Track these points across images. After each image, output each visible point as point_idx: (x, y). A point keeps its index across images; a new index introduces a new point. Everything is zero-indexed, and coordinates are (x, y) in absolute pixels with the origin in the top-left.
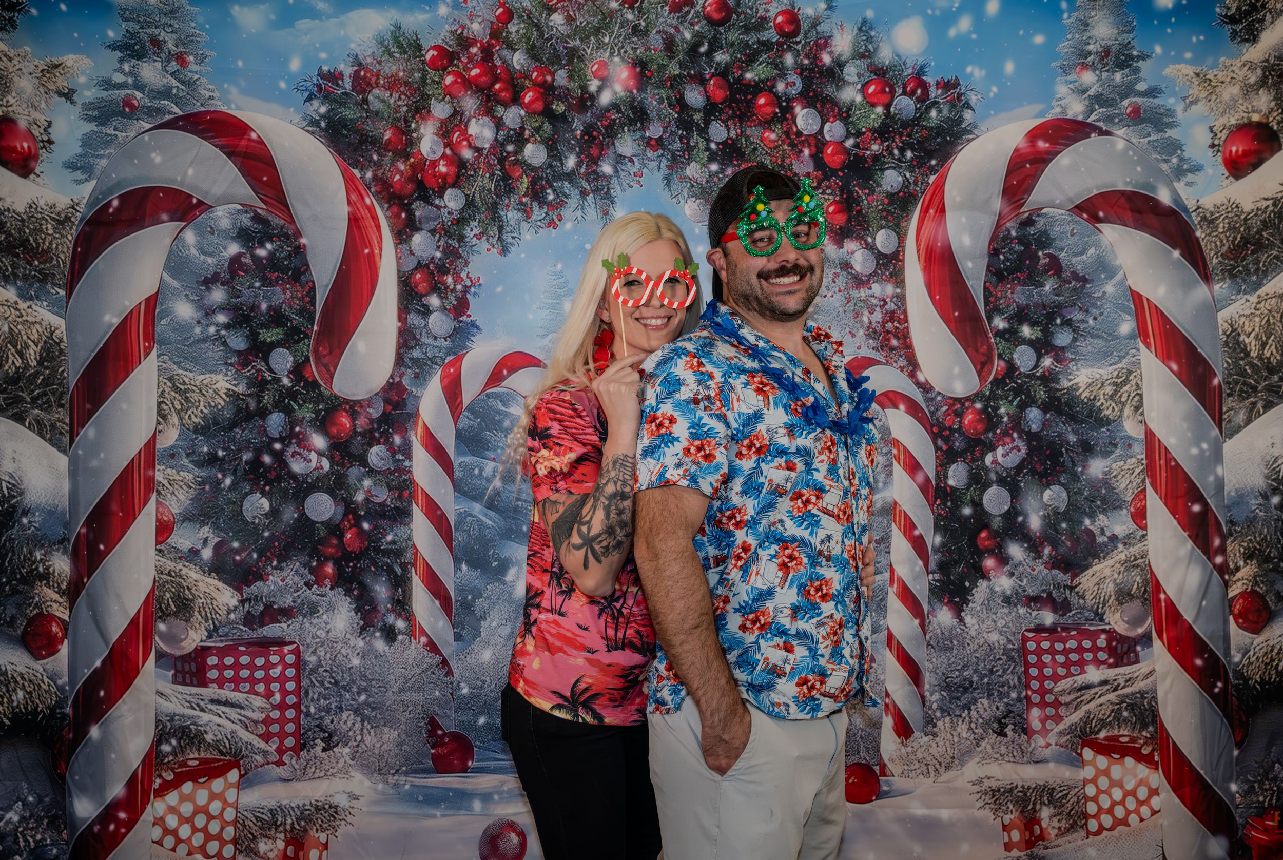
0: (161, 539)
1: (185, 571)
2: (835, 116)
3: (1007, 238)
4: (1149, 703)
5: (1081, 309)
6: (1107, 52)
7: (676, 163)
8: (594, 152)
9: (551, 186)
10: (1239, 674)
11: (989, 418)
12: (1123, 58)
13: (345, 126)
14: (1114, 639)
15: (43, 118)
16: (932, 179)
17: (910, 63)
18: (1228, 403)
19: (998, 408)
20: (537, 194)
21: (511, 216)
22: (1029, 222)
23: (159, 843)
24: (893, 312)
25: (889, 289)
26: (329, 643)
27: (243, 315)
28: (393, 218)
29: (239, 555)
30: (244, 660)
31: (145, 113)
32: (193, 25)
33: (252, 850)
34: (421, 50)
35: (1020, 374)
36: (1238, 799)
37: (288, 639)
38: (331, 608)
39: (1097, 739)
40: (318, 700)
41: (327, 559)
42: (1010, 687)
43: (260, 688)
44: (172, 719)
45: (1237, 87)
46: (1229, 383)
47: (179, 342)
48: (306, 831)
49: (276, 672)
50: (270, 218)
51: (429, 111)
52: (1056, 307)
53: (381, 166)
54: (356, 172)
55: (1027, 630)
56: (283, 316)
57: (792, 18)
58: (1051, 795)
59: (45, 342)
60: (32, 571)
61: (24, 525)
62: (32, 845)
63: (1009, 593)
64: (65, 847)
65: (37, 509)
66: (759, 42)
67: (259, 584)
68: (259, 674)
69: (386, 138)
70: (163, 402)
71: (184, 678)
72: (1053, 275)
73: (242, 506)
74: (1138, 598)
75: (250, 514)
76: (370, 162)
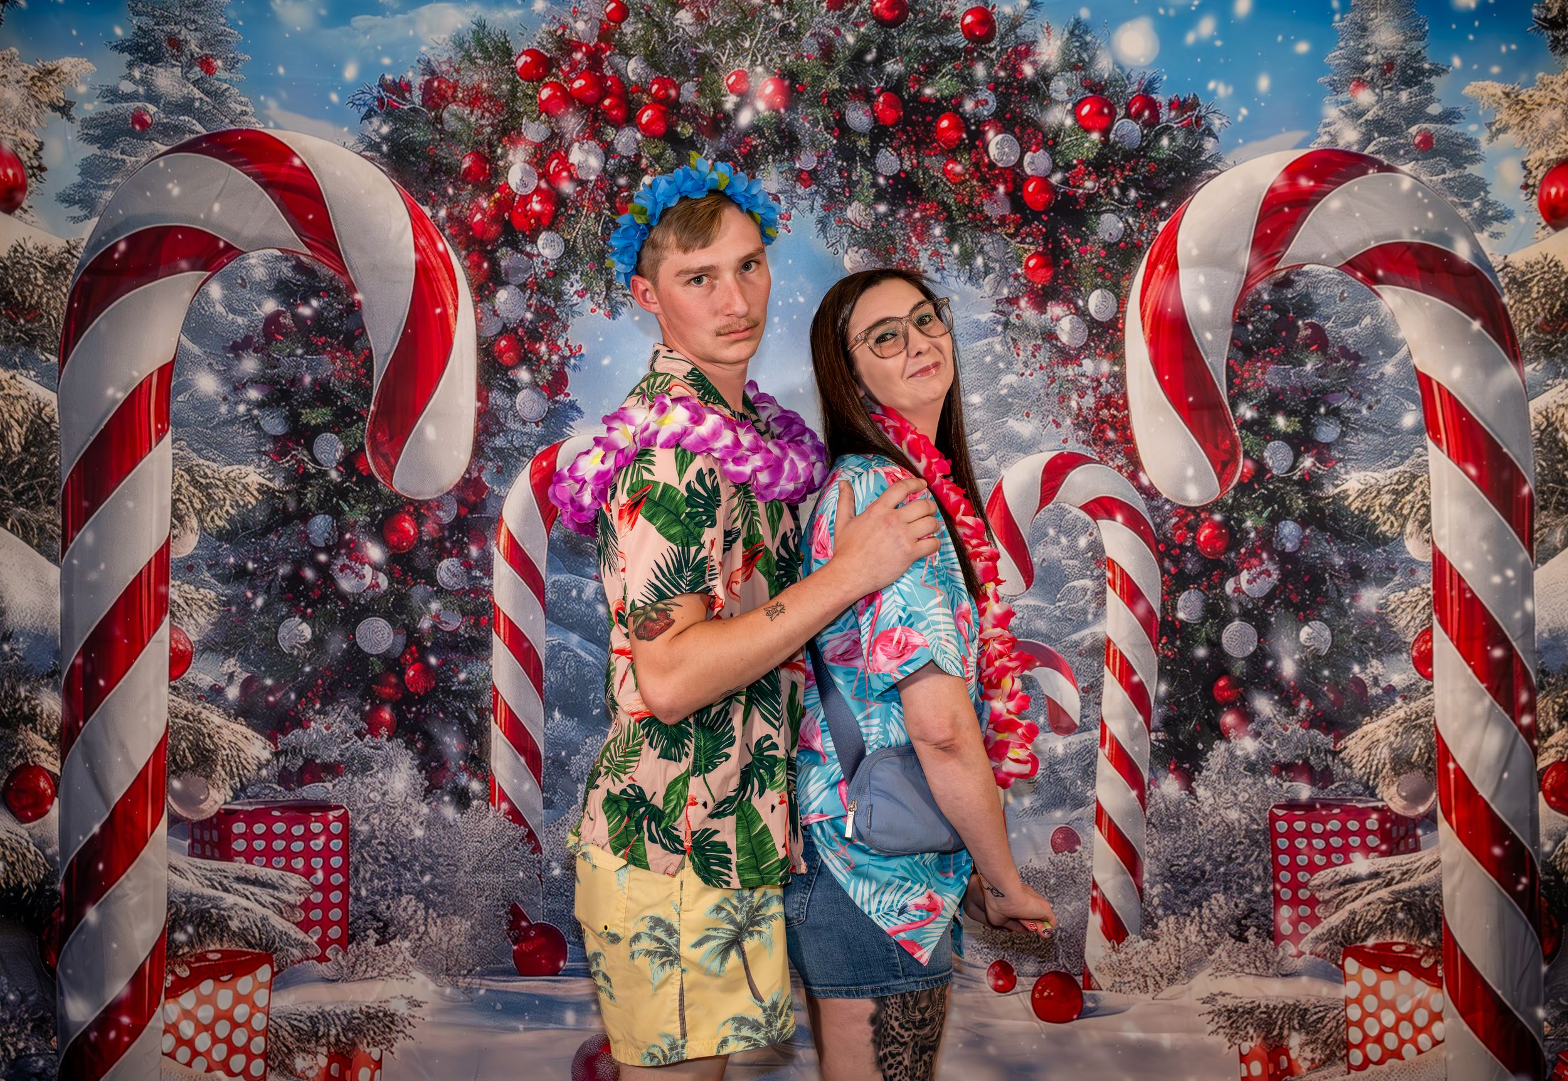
0: (176, 674)
1: (205, 715)
2: (1038, 145)
3: (1257, 303)
4: (1432, 902)
5: (1351, 395)
6: (1390, 64)
7: (834, 201)
10: (1550, 868)
11: (1231, 533)
12: (1411, 72)
13: (413, 151)
14: (1389, 820)
15: (33, 138)
16: (1162, 226)
17: (1135, 77)
18: (1542, 518)
19: (1243, 521)
22: (1286, 283)
23: (171, 1056)
24: (1109, 396)
25: (1105, 367)
26: (384, 808)
27: (281, 391)
28: (473, 269)
29: (273, 695)
30: (279, 828)
31: (160, 132)
32: (222, 20)
33: (286, 1067)
34: (510, 55)
35: (1272, 477)
36: (1547, 1028)
37: (333, 802)
38: (388, 764)
39: (1364, 947)
40: (371, 880)
41: (383, 702)
42: (1252, 879)
43: (299, 863)
44: (188, 901)
45: (1559, 111)
46: (1543, 493)
47: (200, 424)
48: (354, 1044)
49: (318, 844)
50: (316, 267)
51: (520, 133)
52: (1319, 392)
53: (458, 202)
54: (427, 211)
55: (1276, 807)
56: (332, 391)
57: (984, 18)
58: (1303, 1017)
59: (32, 422)
60: (15, 711)
61: (5, 653)
62: (13, 1055)
63: (1253, 758)
64: (54, 1058)
65: (21, 633)
66: (942, 48)
67: (298, 732)
68: (297, 846)
69: (465, 166)
70: (179, 500)
71: (203, 849)
72: (1317, 350)
73: (276, 633)
74: (1419, 767)
75: (287, 644)
76: (444, 196)
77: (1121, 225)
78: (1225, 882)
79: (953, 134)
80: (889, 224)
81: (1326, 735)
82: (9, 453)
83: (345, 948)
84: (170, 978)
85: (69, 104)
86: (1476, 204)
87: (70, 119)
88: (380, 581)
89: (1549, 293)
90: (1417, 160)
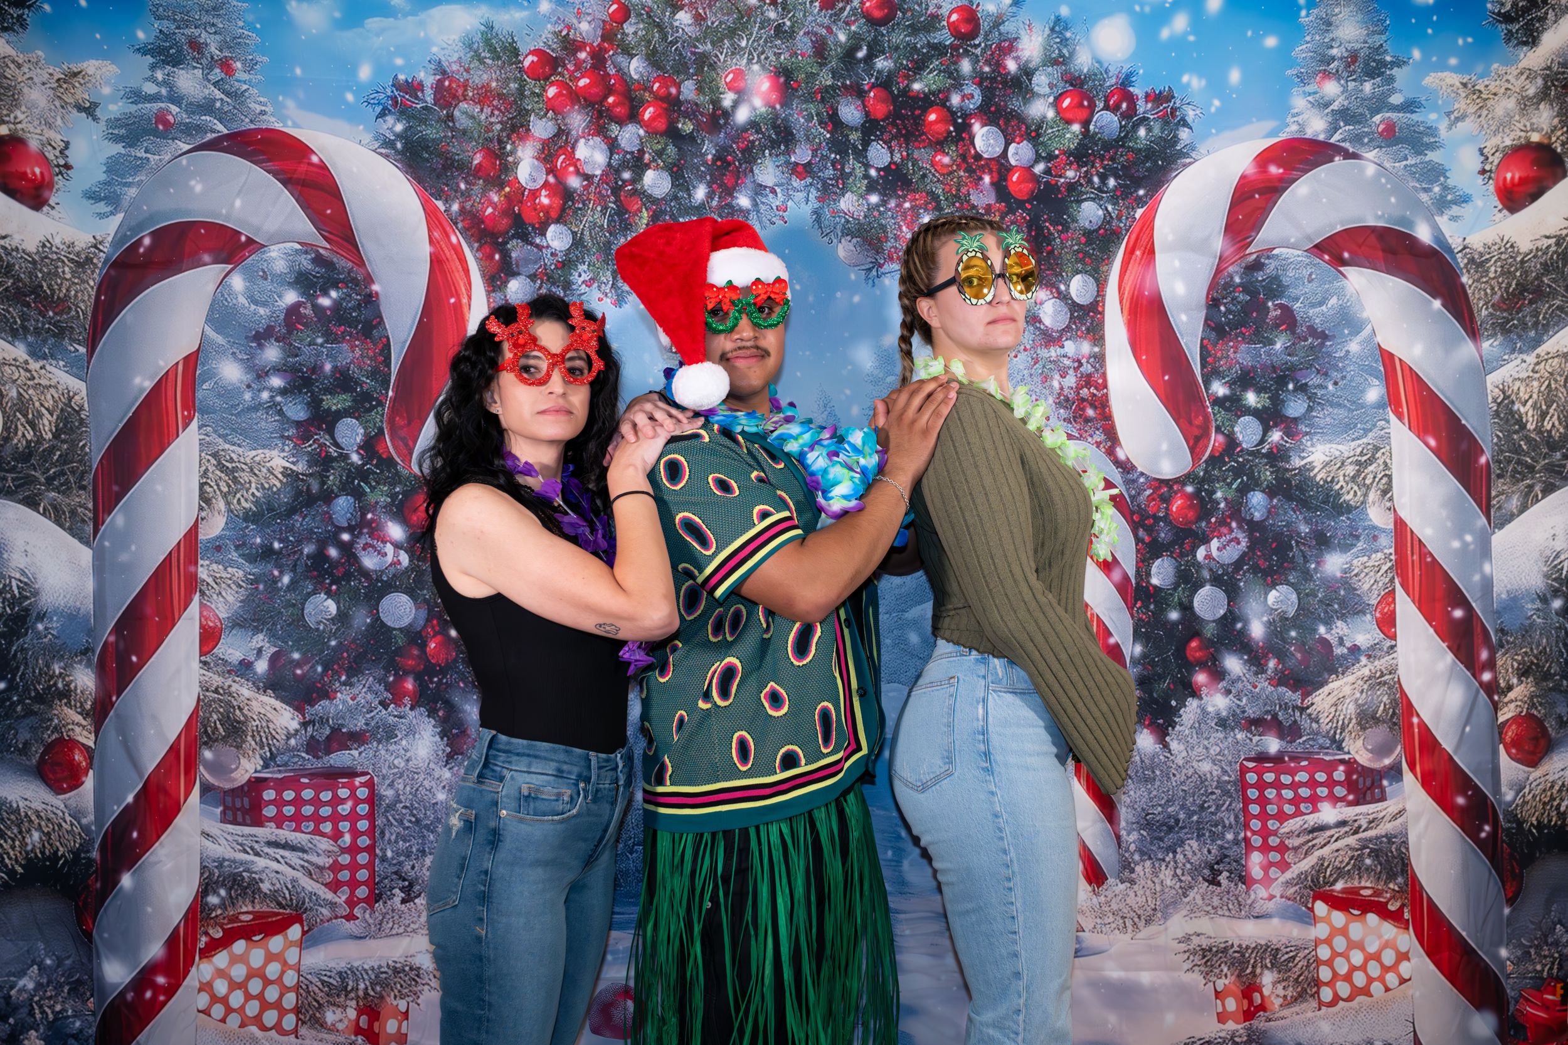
0: (205, 649)
1: (235, 687)
2: (1021, 136)
3: (1229, 285)
4: (1398, 849)
5: (1319, 372)
6: (1354, 57)
7: (828, 193)
8: (728, 180)
10: (1511, 816)
11: (1202, 503)
12: (1373, 64)
13: (426, 148)
14: (1355, 771)
15: (58, 137)
16: (1139, 213)
17: (1113, 71)
18: (1498, 486)
19: (1214, 492)
22: (1257, 266)
23: (206, 1012)
24: (1089, 376)
25: (1086, 348)
26: (409, 774)
27: (302, 378)
28: (485, 260)
29: (301, 668)
30: (308, 794)
31: (182, 131)
32: (241, 24)
33: (317, 1020)
34: (518, 55)
35: (1242, 450)
36: (1510, 967)
37: (359, 769)
38: (411, 732)
39: (1333, 891)
40: (396, 842)
41: (406, 673)
42: (1224, 826)
43: (327, 827)
44: (220, 866)
45: (1513, 101)
46: (1499, 462)
47: (225, 410)
48: (382, 997)
49: (345, 809)
50: (335, 260)
51: (528, 130)
52: (1288, 369)
53: (470, 196)
54: (440, 204)
56: (351, 379)
57: (970, 15)
58: (1275, 957)
59: (62, 410)
61: (39, 632)
62: (51, 1017)
63: (1224, 714)
64: (91, 1019)
65: (55, 612)
66: (930, 45)
67: (325, 703)
68: (326, 811)
69: (476, 162)
70: (206, 483)
71: (235, 815)
72: (1286, 330)
73: (303, 610)
74: (1384, 722)
75: (313, 620)
76: (456, 191)
78: (1199, 830)
79: (940, 128)
80: (881, 213)
81: (1294, 692)
82: (40, 440)
83: (372, 907)
84: (204, 939)
86: (1437, 189)
87: (95, 119)
88: (401, 558)
89: (1506, 273)
90: (1381, 147)
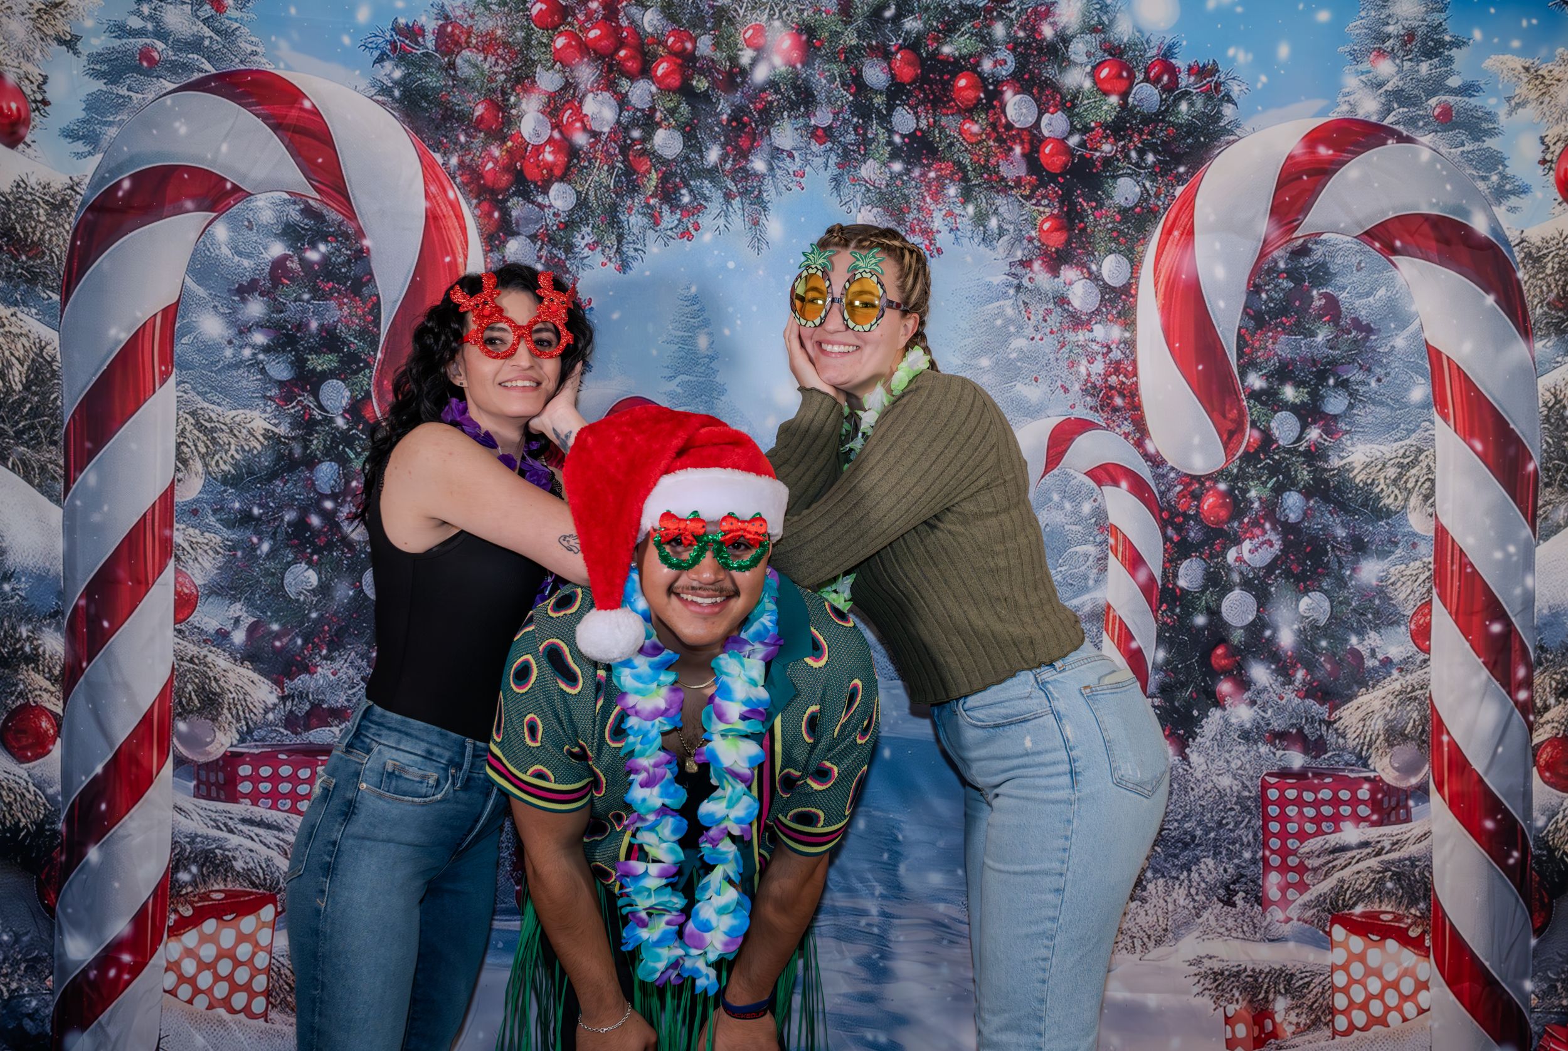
0: (181, 617)
1: (211, 657)
2: (1056, 106)
3: (1273, 270)
4: (1421, 873)
5: (1361, 367)
6: (1410, 35)
7: (848, 159)
8: (744, 142)
9: (687, 185)
10: (1542, 843)
11: (1235, 502)
12: (1431, 44)
13: (425, 97)
14: (1380, 790)
15: (36, 71)
16: (1179, 190)
17: (1155, 42)
18: (1546, 495)
19: (1248, 491)
20: (668, 194)
21: (635, 221)
22: (1303, 251)
23: (173, 992)
24: (1118, 362)
25: (1116, 332)
27: (287, 335)
28: (483, 218)
29: (280, 640)
30: (285, 771)
31: (167, 69)
34: (525, 2)
35: (1278, 447)
36: (1534, 1001)
39: (1352, 914)
42: (1242, 845)
44: (192, 841)
46: (1548, 470)
47: (204, 367)
50: (325, 212)
51: (534, 82)
52: (1329, 363)
53: (469, 150)
54: (437, 157)
55: (1268, 774)
56: (338, 338)
58: (1289, 982)
59: (33, 360)
60: (15, 651)
61: (5, 593)
62: (6, 995)
63: (1248, 726)
64: (48, 998)
65: (23, 573)
66: (962, 7)
67: (305, 677)
68: (303, 789)
69: (477, 114)
70: (183, 443)
71: (209, 790)
72: (1329, 321)
73: (282, 579)
74: (1413, 739)
75: (293, 590)
76: (455, 144)
77: (1138, 189)
78: (1215, 847)
79: (970, 94)
80: (903, 182)
81: (1321, 705)
82: (9, 391)
84: (173, 917)
85: (76, 38)
86: (1495, 178)
87: (76, 53)
89: (1563, 270)
90: (1436, 132)
